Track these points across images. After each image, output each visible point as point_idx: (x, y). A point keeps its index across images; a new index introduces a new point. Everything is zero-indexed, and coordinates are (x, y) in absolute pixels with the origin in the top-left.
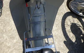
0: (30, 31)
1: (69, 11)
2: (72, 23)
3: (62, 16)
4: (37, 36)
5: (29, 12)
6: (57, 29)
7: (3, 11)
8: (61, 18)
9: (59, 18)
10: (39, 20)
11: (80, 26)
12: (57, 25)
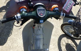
0: (33, 45)
1: (64, 33)
2: (67, 44)
3: (58, 37)
4: (38, 48)
5: (34, 32)
6: (54, 48)
7: (13, 32)
8: (58, 39)
9: (56, 39)
10: (40, 38)
11: (74, 46)
12: (54, 44)
